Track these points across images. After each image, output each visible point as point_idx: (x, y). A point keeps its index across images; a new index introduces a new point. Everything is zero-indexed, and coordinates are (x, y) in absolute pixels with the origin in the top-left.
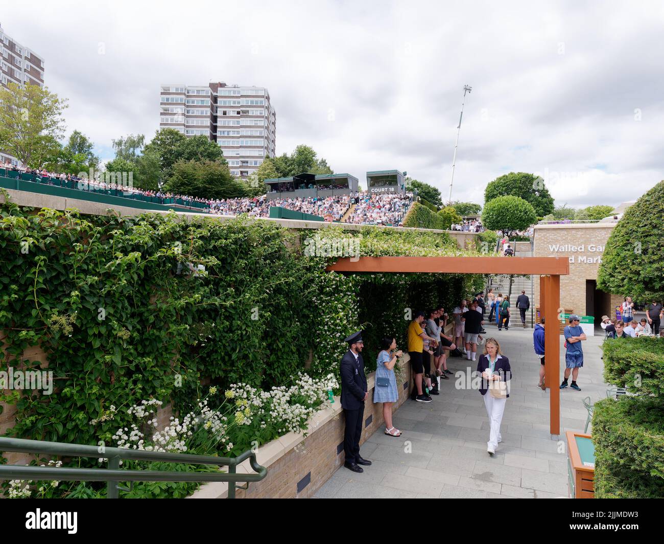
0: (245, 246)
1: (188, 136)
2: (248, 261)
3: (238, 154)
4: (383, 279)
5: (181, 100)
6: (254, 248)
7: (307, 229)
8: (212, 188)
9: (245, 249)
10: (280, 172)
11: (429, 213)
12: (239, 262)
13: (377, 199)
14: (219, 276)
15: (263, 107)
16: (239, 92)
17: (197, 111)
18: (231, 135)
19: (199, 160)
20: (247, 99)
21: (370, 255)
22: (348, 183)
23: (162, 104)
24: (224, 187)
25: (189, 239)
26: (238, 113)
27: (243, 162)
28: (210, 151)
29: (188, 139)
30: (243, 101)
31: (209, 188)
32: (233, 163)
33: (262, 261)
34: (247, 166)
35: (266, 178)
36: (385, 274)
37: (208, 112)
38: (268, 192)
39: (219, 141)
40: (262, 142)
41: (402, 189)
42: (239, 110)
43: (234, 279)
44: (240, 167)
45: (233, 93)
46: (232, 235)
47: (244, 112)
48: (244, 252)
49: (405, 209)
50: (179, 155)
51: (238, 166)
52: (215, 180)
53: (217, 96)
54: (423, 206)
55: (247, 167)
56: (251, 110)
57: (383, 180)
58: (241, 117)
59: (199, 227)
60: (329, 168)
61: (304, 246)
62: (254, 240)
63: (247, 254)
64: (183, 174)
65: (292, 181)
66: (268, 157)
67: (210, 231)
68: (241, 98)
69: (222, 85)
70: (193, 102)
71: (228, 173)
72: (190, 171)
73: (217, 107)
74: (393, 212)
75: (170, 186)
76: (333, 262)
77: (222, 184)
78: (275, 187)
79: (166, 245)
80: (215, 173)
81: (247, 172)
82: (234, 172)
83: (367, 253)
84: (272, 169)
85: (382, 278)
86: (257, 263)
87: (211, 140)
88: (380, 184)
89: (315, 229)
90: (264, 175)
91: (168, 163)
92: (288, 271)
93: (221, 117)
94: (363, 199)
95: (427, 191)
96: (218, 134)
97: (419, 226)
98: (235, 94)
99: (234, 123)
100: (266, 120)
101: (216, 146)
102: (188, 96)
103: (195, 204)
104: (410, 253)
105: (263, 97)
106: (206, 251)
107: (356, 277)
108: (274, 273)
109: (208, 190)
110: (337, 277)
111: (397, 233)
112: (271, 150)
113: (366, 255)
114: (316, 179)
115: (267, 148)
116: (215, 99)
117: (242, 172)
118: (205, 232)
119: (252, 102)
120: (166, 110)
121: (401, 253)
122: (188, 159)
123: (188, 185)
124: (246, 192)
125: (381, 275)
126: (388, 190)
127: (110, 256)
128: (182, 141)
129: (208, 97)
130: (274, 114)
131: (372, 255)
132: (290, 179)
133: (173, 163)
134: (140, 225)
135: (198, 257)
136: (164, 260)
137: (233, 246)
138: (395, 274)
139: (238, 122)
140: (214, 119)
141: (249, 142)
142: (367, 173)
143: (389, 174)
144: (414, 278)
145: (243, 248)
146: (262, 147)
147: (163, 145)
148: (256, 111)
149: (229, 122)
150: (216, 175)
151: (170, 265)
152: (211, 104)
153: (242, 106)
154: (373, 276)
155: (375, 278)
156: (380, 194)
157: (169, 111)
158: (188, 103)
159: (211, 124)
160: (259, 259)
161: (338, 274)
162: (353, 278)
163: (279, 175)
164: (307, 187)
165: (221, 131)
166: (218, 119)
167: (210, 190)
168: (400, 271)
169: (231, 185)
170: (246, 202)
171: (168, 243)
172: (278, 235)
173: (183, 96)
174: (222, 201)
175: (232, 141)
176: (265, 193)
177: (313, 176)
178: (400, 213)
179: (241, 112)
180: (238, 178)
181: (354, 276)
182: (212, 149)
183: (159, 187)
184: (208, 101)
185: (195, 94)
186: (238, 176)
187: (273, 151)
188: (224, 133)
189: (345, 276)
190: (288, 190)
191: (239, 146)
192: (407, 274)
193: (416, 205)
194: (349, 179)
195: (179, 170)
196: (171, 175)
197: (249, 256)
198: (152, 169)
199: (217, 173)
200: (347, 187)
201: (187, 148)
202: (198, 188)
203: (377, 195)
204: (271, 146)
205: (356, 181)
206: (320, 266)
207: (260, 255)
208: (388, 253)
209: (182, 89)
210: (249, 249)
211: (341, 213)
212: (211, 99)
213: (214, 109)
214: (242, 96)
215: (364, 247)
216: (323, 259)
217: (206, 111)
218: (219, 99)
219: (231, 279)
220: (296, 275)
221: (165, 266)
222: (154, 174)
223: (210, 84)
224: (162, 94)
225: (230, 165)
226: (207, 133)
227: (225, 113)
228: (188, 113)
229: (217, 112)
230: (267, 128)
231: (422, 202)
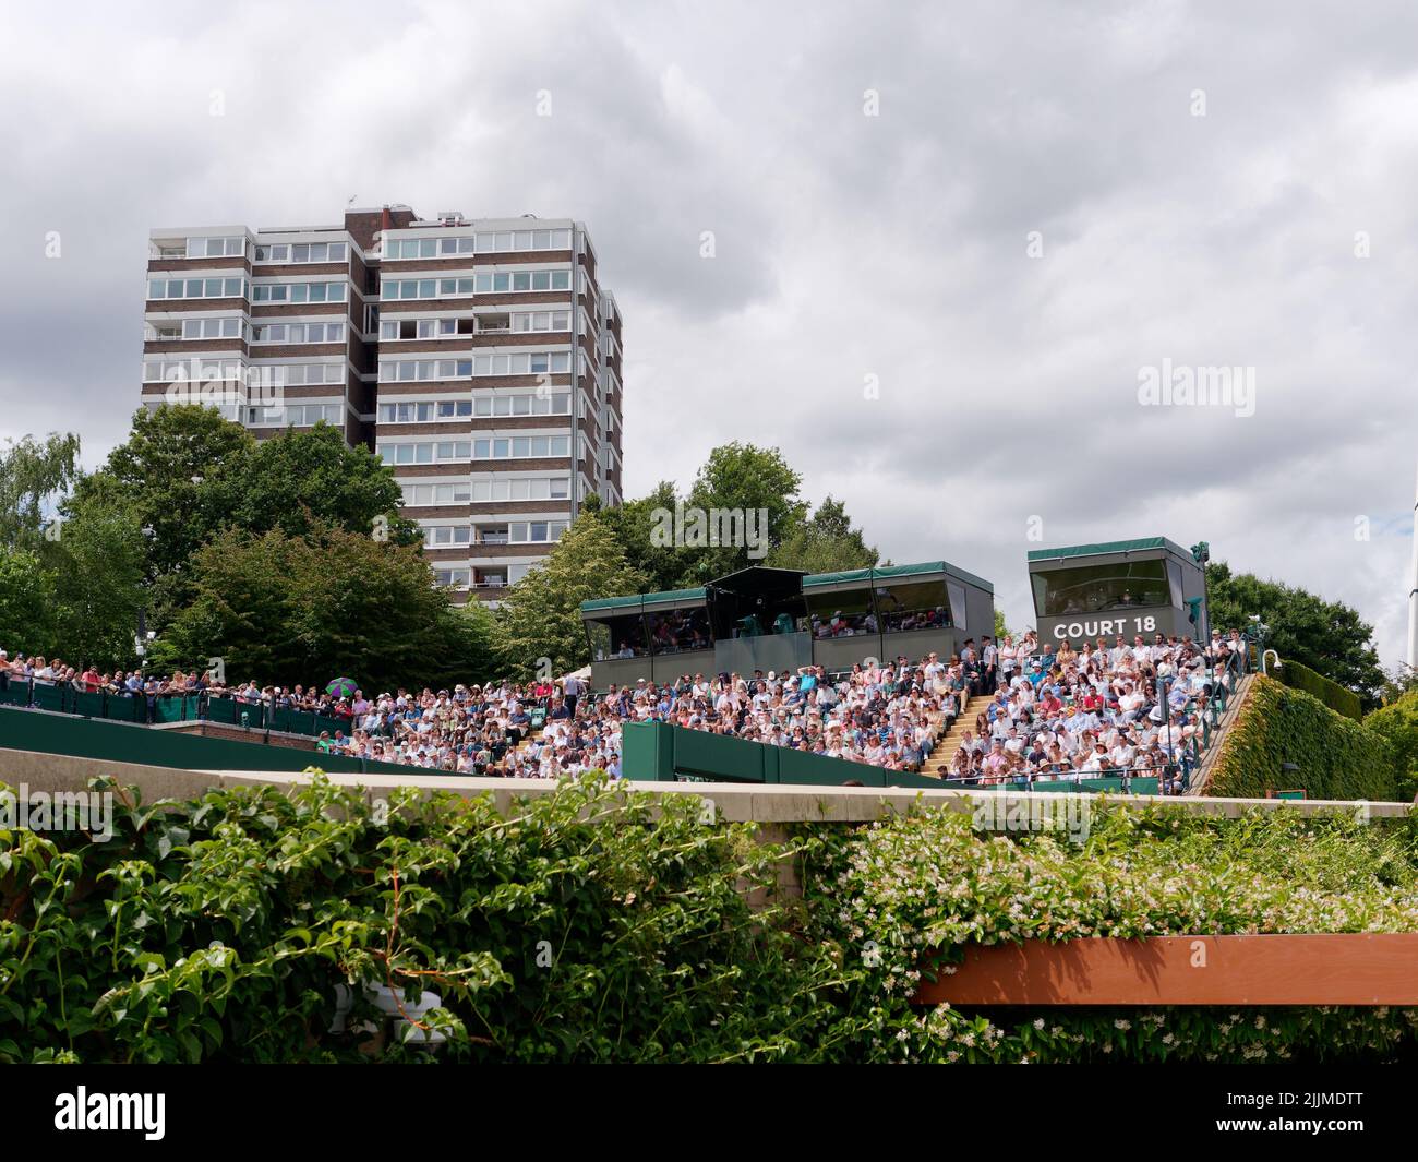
0: (589, 908)
1: (259, 433)
2: (604, 971)
3: (467, 497)
4: (1168, 1039)
5: (232, 284)
6: (624, 915)
7: (825, 824)
8: (357, 646)
9: (590, 918)
10: (645, 567)
11: (1324, 721)
12: (567, 976)
13: (1082, 669)
14: (489, 1036)
15: (567, 296)
16: (467, 243)
17: (293, 326)
18: (434, 417)
19: (302, 528)
20: (503, 268)
21: (1105, 933)
22: (945, 602)
23: (152, 306)
24: (410, 640)
25: (382, 887)
26: (466, 326)
27: (485, 530)
28: (347, 490)
29: (259, 443)
30: (484, 279)
31: (344, 647)
32: (443, 535)
33: (657, 971)
34: (504, 546)
35: (587, 595)
36: (1178, 1015)
37: (339, 328)
38: (600, 656)
39: (383, 446)
40: (561, 442)
41: (1192, 619)
42: (467, 314)
43: (550, 1049)
44: (474, 551)
45: (445, 250)
46: (544, 862)
47: (486, 321)
48: (587, 931)
49: (1215, 711)
50: (222, 509)
51: (466, 545)
52: (370, 610)
53: (377, 261)
54: (1296, 694)
55: (505, 550)
56: (517, 314)
57: (1104, 585)
58: (479, 341)
59: (415, 832)
60: (856, 540)
61: (818, 898)
62: (624, 881)
63: (597, 940)
64: (238, 591)
65: (703, 603)
66: (593, 505)
67: (455, 848)
68: (477, 268)
69: (398, 219)
70: (280, 293)
71: (424, 581)
72: (268, 577)
73: (376, 309)
74: (1159, 724)
75: (181, 644)
76: (942, 966)
77: (400, 627)
78: (629, 633)
79: (296, 913)
80: (369, 583)
81: (502, 572)
82: (447, 574)
83: (1091, 924)
84: (612, 554)
85: (1163, 1032)
86: (638, 975)
87: (353, 442)
88: (1093, 601)
89: (860, 824)
90: (574, 583)
91: (173, 546)
92: (760, 1010)
93: (393, 348)
94: (1017, 670)
95: (1304, 622)
96: (381, 418)
97: (1283, 786)
98: (453, 251)
99: (446, 367)
100: (582, 350)
101: (373, 467)
102: (258, 272)
103: (286, 718)
104: (1280, 918)
105: (565, 256)
106: (442, 932)
107: (1047, 1029)
108: (702, 1019)
109: (341, 654)
110: (965, 1030)
111: (1201, 825)
112: (603, 474)
113: (1087, 930)
114: (806, 592)
115: (586, 466)
116: (368, 277)
117: (479, 573)
118: (442, 856)
119: (521, 279)
120: (168, 332)
121: (1244, 921)
122: (259, 527)
123: (254, 637)
124: (503, 658)
125: (1160, 1020)
126: (1130, 626)
127: (102, 968)
128: (234, 454)
129: (341, 268)
130: (615, 325)
131: (1116, 931)
132: (692, 594)
133: (196, 545)
134: (217, 837)
135: (423, 960)
136: (289, 977)
137: (548, 910)
138: (1220, 1012)
139: (465, 366)
140: (365, 355)
141: (511, 444)
142: (1031, 554)
143: (1131, 559)
144: (1310, 1030)
145: (580, 916)
146: (563, 463)
147: (152, 477)
148: (536, 313)
149: (425, 365)
150: (374, 591)
151: (316, 996)
152: (353, 295)
153: (480, 299)
154: (1122, 1025)
155: (1130, 1034)
156: (1093, 648)
157: (179, 332)
158: (257, 297)
159: (352, 377)
160: (643, 962)
161: (971, 1017)
162: (1034, 1035)
163: (643, 577)
164: (768, 630)
165: (392, 406)
166: (382, 357)
167: (347, 653)
168: (1245, 1002)
169: (439, 629)
170: (502, 703)
171: (306, 906)
172: (715, 858)
173: (239, 273)
174: (400, 701)
175: (440, 445)
176: (584, 661)
177: (794, 579)
178: (1190, 729)
179: (476, 324)
180: (464, 596)
181: (1040, 1024)
182: (355, 481)
183: (139, 650)
184: (338, 288)
185: (288, 261)
186: (465, 588)
187: (614, 475)
188: (404, 413)
189: (998, 1026)
190: (684, 643)
191: (467, 461)
192: (1277, 1014)
193: (1263, 689)
194: (948, 584)
195: (219, 574)
196: (185, 599)
197: (607, 949)
198: (110, 577)
199: (379, 579)
200: (945, 617)
201: (252, 480)
202: (301, 647)
203: (1080, 650)
204: (603, 459)
205: (982, 592)
206: (888, 984)
207: (650, 943)
208: (1185, 920)
209: (234, 243)
210: (606, 917)
211: (922, 735)
212: (354, 277)
213: (364, 314)
214: (481, 259)
215: (1076, 894)
216: (902, 953)
217: (334, 327)
218: (384, 276)
219: (541, 1049)
220: (794, 1025)
221: (293, 1000)
222: (114, 597)
223: (349, 217)
224: (154, 266)
225: (432, 544)
226: (336, 413)
227: (408, 330)
228: (257, 337)
229: (375, 328)
230: (586, 382)
231: (1288, 677)
